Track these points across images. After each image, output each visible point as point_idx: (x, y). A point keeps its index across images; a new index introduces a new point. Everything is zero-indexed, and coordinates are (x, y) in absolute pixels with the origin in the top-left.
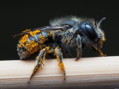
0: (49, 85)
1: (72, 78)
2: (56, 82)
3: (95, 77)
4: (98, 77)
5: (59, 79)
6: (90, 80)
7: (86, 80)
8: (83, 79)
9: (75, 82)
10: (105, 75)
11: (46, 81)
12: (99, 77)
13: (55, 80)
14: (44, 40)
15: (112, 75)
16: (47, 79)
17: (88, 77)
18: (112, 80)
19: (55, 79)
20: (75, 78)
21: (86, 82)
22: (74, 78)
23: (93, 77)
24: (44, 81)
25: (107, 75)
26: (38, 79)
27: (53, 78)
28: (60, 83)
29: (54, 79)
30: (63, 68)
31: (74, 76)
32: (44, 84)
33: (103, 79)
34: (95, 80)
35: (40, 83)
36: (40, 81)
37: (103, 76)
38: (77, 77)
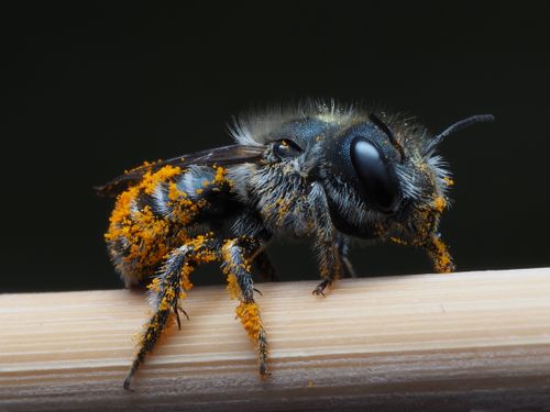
0: (210, 397)
1: (294, 367)
2: (236, 384)
3: (384, 363)
4: (395, 363)
5: (245, 370)
6: (365, 378)
7: (351, 374)
8: (338, 373)
9: (307, 382)
10: (420, 357)
11: (195, 382)
12: (400, 363)
13: (231, 375)
14: (189, 207)
15: (451, 356)
16: (198, 372)
17: (358, 365)
18: (452, 374)
19: (232, 371)
20: (307, 367)
21: (349, 383)
22: (301, 367)
23: (376, 364)
24: (186, 380)
25: (430, 356)
26: (163, 370)
27: (223, 367)
28: (248, 386)
29: (225, 371)
30: (256, 328)
31: (300, 359)
32: (190, 392)
33: (414, 369)
34: (382, 375)
35: (176, 390)
36: (174, 379)
37: (414, 357)
38: (312, 362)
